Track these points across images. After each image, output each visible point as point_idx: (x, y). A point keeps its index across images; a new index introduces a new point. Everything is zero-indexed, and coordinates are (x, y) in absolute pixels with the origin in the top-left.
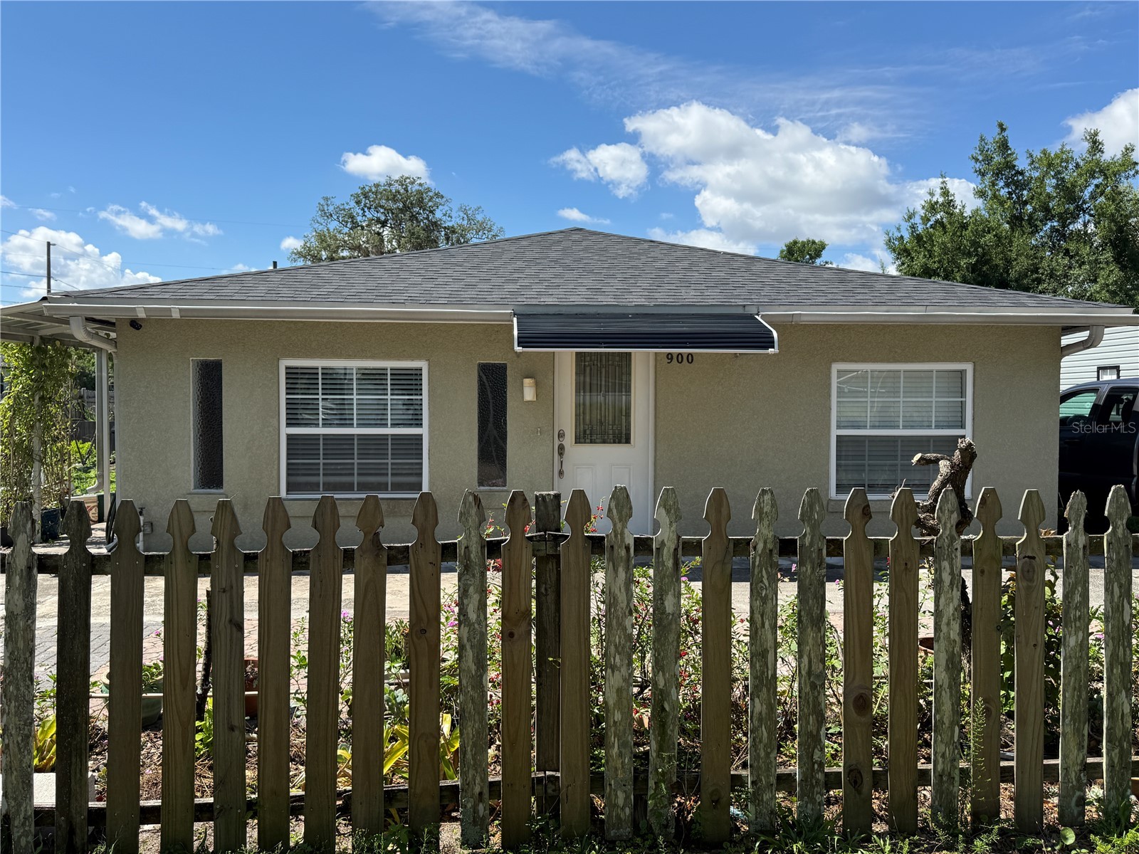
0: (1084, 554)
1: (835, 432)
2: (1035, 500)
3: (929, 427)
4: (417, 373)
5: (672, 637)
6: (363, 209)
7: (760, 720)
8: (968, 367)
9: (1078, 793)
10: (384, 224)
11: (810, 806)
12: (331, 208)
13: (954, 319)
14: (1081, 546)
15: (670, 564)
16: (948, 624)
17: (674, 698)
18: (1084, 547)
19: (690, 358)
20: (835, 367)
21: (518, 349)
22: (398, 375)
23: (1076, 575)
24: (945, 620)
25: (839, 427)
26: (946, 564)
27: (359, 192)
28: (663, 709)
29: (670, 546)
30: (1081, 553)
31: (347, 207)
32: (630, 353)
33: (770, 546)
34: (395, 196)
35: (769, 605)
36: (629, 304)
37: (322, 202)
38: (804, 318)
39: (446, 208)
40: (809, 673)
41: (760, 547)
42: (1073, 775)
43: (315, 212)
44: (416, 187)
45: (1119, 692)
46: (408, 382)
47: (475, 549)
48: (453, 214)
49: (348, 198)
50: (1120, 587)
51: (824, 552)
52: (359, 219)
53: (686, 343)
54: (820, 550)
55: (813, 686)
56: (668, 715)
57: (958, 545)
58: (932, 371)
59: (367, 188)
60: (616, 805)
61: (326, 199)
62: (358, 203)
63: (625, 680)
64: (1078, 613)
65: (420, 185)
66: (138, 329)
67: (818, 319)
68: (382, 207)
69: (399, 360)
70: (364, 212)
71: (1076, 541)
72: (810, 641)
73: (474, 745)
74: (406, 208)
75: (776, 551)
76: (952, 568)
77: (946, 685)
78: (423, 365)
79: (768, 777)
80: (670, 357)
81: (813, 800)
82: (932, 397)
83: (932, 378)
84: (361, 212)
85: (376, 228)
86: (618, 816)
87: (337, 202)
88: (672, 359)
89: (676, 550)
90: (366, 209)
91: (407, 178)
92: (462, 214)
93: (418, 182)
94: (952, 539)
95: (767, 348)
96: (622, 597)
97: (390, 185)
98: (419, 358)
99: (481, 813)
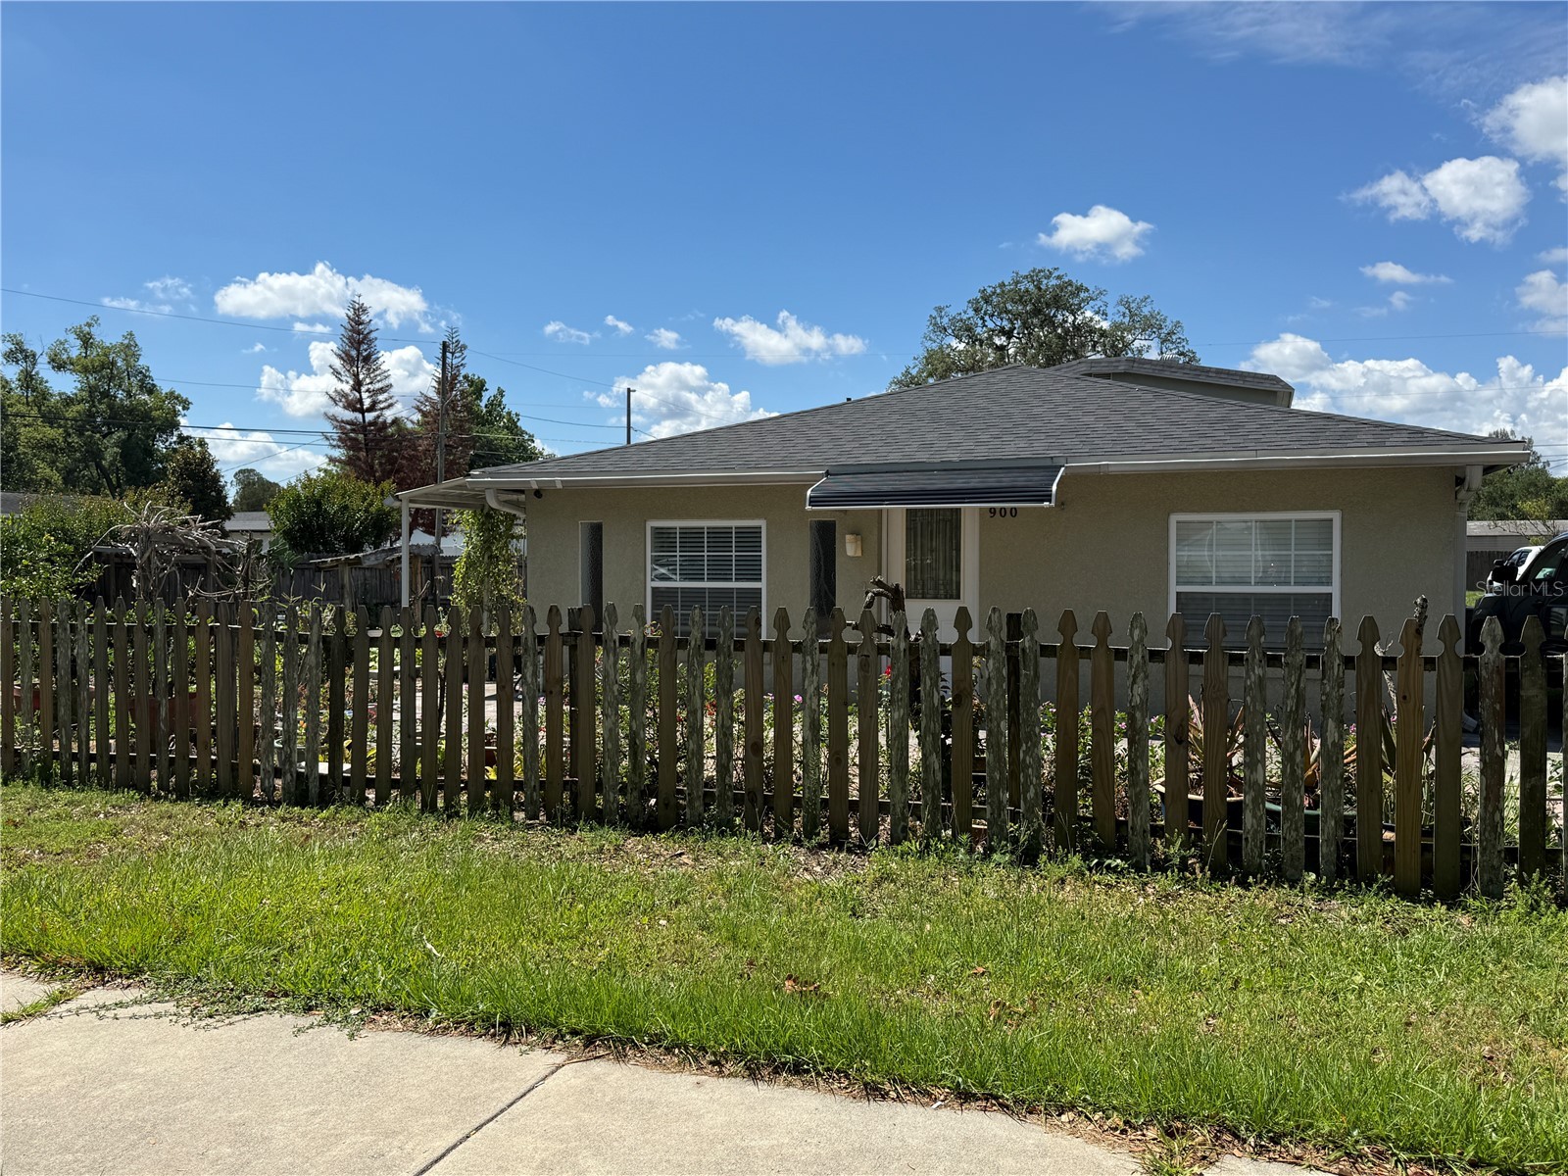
0: (904, 655)
1: (1174, 589)
2: (869, 616)
3: (1288, 583)
4: (757, 531)
5: (640, 698)
6: (982, 318)
7: (693, 754)
8: (1335, 516)
9: (902, 823)
10: (1009, 334)
11: (724, 813)
12: (945, 320)
13: (1286, 464)
14: (902, 649)
15: (639, 652)
16: (810, 699)
17: (642, 736)
18: (905, 650)
19: (1014, 512)
20: (1174, 518)
21: (808, 507)
22: (742, 532)
23: (898, 669)
24: (808, 696)
25: (1178, 583)
26: (808, 658)
27: (979, 295)
28: (636, 743)
29: (639, 641)
30: (902, 654)
31: (965, 317)
32: (960, 509)
33: (698, 643)
34: (1021, 297)
35: (698, 681)
36: (935, 460)
37: (934, 314)
38: (1111, 469)
39: (1099, 303)
40: (723, 726)
41: (693, 643)
42: (899, 810)
43: (925, 327)
44: (1053, 282)
45: (931, 754)
46: (750, 538)
47: (530, 639)
48: (1109, 311)
49: (964, 306)
50: (931, 679)
51: (732, 647)
52: (979, 330)
53: (964, 498)
54: (729, 646)
55: (725, 735)
56: (638, 747)
57: (816, 645)
58: (1290, 521)
59: (989, 290)
60: (609, 801)
61: (940, 309)
62: (977, 310)
63: (613, 724)
64: (900, 696)
65: (1059, 277)
66: (539, 497)
67: (1127, 468)
68: (1007, 312)
69: (741, 519)
70: (984, 321)
71: (899, 646)
72: (723, 705)
73: (531, 757)
74: (1037, 312)
75: (703, 646)
76: (813, 661)
77: (810, 740)
78: (762, 523)
79: (697, 792)
80: (993, 511)
81: (725, 809)
82: (1290, 550)
83: (1291, 528)
84: (980, 322)
85: (999, 341)
86: (610, 808)
87: (952, 312)
88: (995, 513)
89: (643, 644)
90: (986, 318)
91: (1040, 271)
92: (1122, 309)
93: (1056, 274)
94: (813, 642)
95: (1043, 501)
96: (612, 672)
97: (1017, 283)
98: (757, 517)
99: (535, 798)
